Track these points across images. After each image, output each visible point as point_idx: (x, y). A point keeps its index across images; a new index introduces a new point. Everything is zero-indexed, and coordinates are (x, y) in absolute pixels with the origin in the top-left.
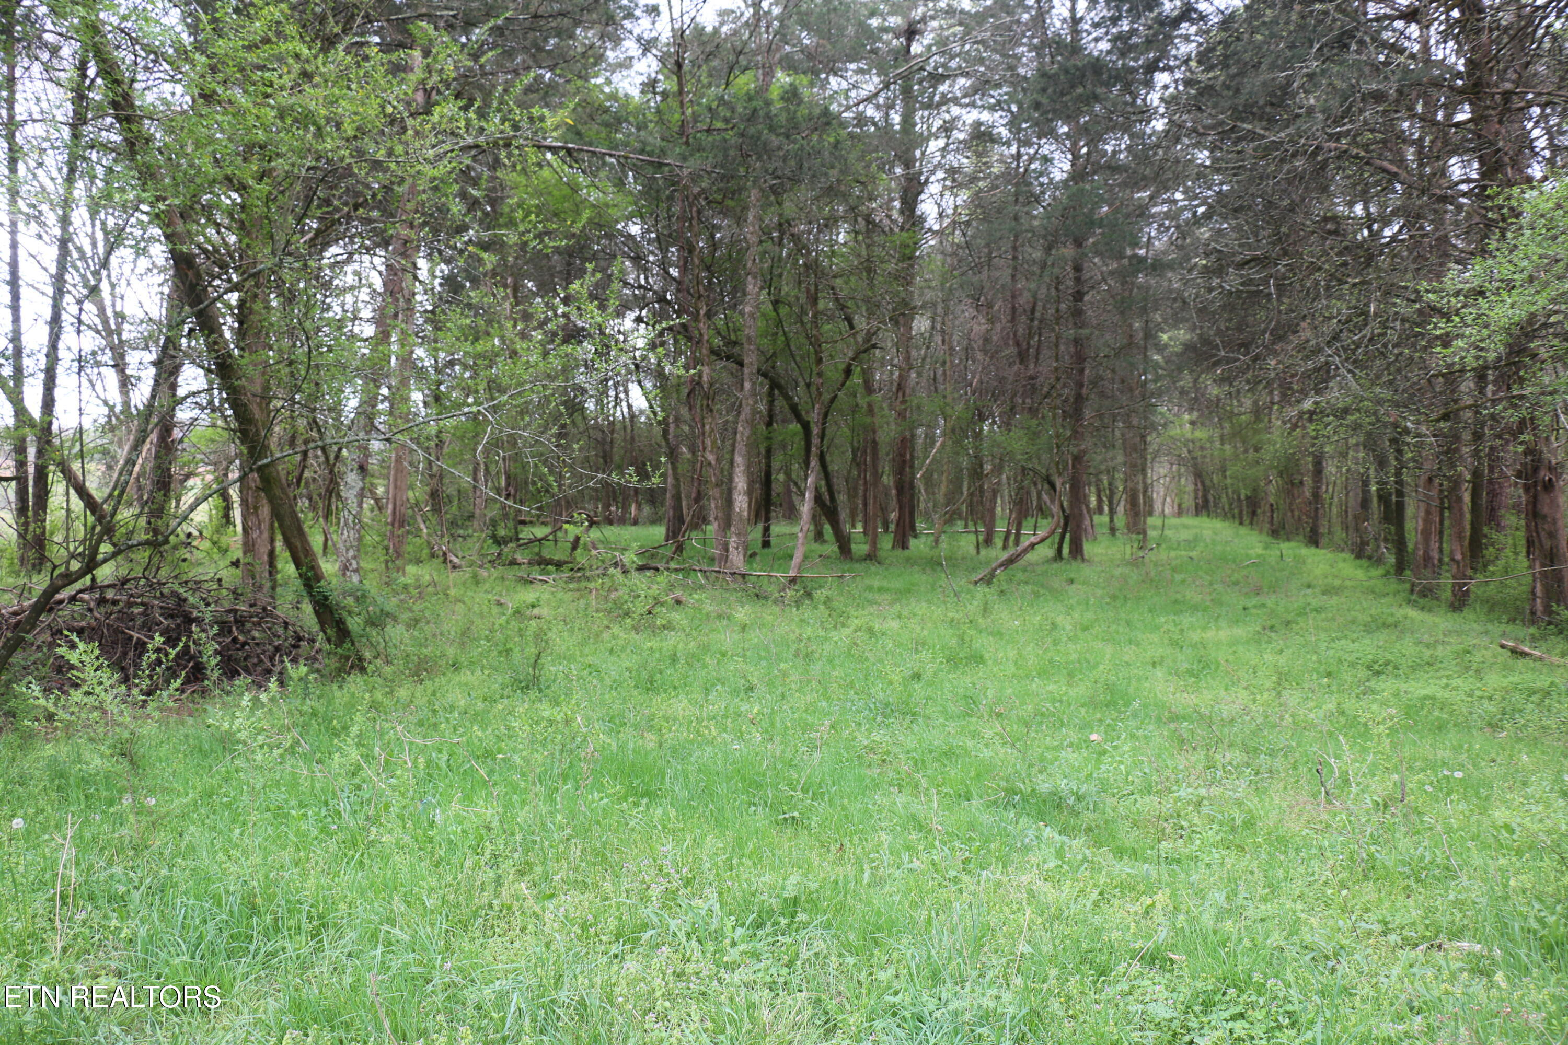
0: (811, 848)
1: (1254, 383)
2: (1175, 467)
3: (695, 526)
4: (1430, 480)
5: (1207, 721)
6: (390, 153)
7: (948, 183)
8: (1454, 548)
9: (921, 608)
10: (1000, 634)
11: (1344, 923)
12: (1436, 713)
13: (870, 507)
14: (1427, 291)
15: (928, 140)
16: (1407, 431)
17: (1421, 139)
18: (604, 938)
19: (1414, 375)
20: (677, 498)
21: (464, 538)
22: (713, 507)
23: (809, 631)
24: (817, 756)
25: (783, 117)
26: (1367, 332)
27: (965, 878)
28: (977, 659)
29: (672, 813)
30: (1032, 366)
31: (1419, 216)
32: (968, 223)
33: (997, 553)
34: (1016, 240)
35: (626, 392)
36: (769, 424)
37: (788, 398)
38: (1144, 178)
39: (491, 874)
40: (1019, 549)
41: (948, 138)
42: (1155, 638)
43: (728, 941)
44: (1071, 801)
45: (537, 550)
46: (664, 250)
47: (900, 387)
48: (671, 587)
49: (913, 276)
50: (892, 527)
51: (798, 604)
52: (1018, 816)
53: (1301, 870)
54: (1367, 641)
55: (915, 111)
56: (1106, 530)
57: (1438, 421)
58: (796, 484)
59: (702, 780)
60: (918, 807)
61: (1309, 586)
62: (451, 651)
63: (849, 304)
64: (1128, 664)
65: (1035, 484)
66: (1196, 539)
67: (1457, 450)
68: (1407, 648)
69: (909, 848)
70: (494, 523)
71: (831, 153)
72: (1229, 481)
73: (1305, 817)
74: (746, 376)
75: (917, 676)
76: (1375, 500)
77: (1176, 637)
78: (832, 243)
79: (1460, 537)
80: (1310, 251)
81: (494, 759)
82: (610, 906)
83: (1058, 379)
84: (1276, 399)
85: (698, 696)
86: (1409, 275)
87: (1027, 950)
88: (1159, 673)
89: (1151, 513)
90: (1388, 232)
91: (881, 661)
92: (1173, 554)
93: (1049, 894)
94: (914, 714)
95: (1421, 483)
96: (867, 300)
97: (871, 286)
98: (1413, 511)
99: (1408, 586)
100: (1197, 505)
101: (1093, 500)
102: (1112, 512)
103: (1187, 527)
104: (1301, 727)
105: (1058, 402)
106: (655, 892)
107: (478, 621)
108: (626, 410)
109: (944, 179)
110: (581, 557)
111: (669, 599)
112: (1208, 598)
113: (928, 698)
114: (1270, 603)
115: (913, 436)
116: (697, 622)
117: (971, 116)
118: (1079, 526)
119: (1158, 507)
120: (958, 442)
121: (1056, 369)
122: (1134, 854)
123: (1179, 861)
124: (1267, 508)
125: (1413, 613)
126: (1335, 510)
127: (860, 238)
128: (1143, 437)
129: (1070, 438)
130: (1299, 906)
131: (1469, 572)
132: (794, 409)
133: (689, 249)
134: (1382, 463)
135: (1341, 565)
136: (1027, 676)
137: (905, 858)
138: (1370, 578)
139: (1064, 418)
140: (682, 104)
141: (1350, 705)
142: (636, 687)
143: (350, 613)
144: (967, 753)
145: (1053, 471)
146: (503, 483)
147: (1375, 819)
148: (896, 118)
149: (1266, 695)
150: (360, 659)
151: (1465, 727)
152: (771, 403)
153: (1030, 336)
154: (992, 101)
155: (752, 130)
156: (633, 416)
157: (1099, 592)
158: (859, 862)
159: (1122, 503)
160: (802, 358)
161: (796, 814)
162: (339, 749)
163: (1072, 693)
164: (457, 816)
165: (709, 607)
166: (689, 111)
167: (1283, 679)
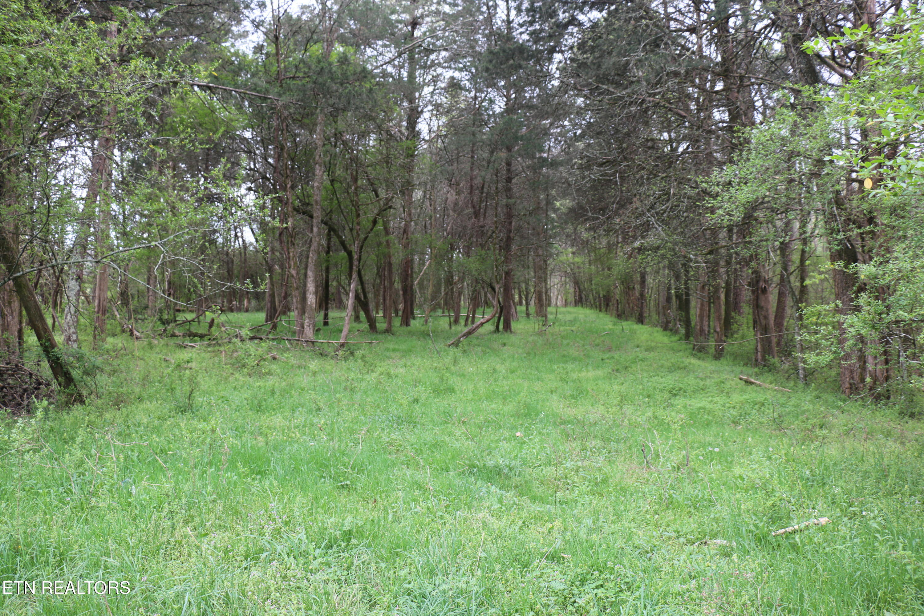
0: (358, 502)
1: (608, 231)
2: (563, 279)
3: (284, 313)
4: (703, 287)
5: (581, 423)
6: (101, 86)
7: (435, 112)
8: (716, 325)
9: (418, 361)
10: (463, 375)
11: (656, 533)
12: (706, 417)
13: (388, 302)
14: (702, 182)
15: (423, 87)
16: (690, 260)
17: (698, 98)
18: (238, 558)
19: (694, 229)
20: (272, 296)
21: (143, 320)
22: (295, 301)
23: (352, 375)
24: (359, 448)
25: (339, 72)
26: (669, 204)
27: (447, 516)
28: (451, 390)
29: (275, 483)
30: (482, 219)
31: (697, 141)
32: (446, 136)
33: (461, 329)
34: (473, 147)
35: (242, 232)
36: (328, 252)
37: (339, 237)
38: (547, 113)
39: (169, 523)
40: (474, 326)
41: (435, 86)
42: (552, 377)
43: (311, 557)
44: (506, 471)
45: (188, 327)
46: (266, 149)
47: (405, 232)
48: (270, 349)
49: (413, 167)
50: (400, 313)
51: (346, 359)
52: (476, 480)
53: (634, 505)
54: (670, 377)
55: (416, 69)
56: (524, 315)
57: (707, 254)
58: (343, 288)
59: (292, 464)
60: (418, 476)
61: (638, 347)
62: (137, 390)
63: (376, 182)
64: (537, 392)
65: (483, 288)
66: (575, 320)
67: (717, 271)
68: (691, 381)
69: (414, 500)
70: (161, 311)
71: (368, 96)
72: (594, 287)
73: (635, 476)
74: (315, 224)
75: (416, 401)
76: (674, 298)
77: (564, 376)
78: (365, 146)
79: (719, 319)
80: (638, 159)
81: (166, 454)
82: (241, 539)
83: (497, 228)
84: (620, 240)
85: (287, 414)
86: (693, 173)
87: (483, 555)
88: (555, 397)
89: (549, 305)
90: (681, 150)
91: (395, 392)
92: (562, 328)
93: (494, 523)
94: (415, 423)
95: (699, 288)
96: (386, 180)
97: (389, 172)
98: (694, 304)
99: (691, 346)
100: (575, 300)
101: (517, 297)
102: (528, 304)
103: (569, 313)
104: (633, 426)
105: (497, 241)
106: (268, 530)
107: (153, 371)
108: (241, 242)
109: (432, 110)
110: (215, 331)
111: (269, 357)
112: (582, 353)
113: (423, 413)
114: (616, 356)
115: (412, 260)
116: (286, 370)
117: (448, 74)
118: (508, 312)
119: (553, 301)
120: (439, 264)
121: (496, 222)
122: (542, 499)
123: (567, 503)
124: (615, 302)
125: (694, 361)
126: (652, 303)
127: (383, 143)
128: (545, 261)
129: (503, 262)
130: (632, 525)
131: (724, 338)
132: (343, 243)
133: (280, 148)
134: (677, 277)
135: (655, 334)
136: (480, 400)
137: (412, 505)
138: (672, 342)
139: (500, 250)
140: (278, 61)
141: (660, 413)
142: (251, 409)
143: (73, 368)
144: (446, 445)
145: (494, 281)
146: (166, 287)
147: (672, 476)
148: (405, 74)
149: (614, 409)
150: (80, 396)
151: (720, 424)
152: (329, 240)
153: (481, 202)
154: (461, 66)
155: (320, 80)
156: (245, 246)
157: (520, 351)
158: (386, 510)
159: (533, 299)
160: (348, 213)
161: (348, 482)
162: (69, 452)
163: (506, 409)
164: (145, 489)
165: (293, 361)
166: (282, 65)
167: (623, 399)
